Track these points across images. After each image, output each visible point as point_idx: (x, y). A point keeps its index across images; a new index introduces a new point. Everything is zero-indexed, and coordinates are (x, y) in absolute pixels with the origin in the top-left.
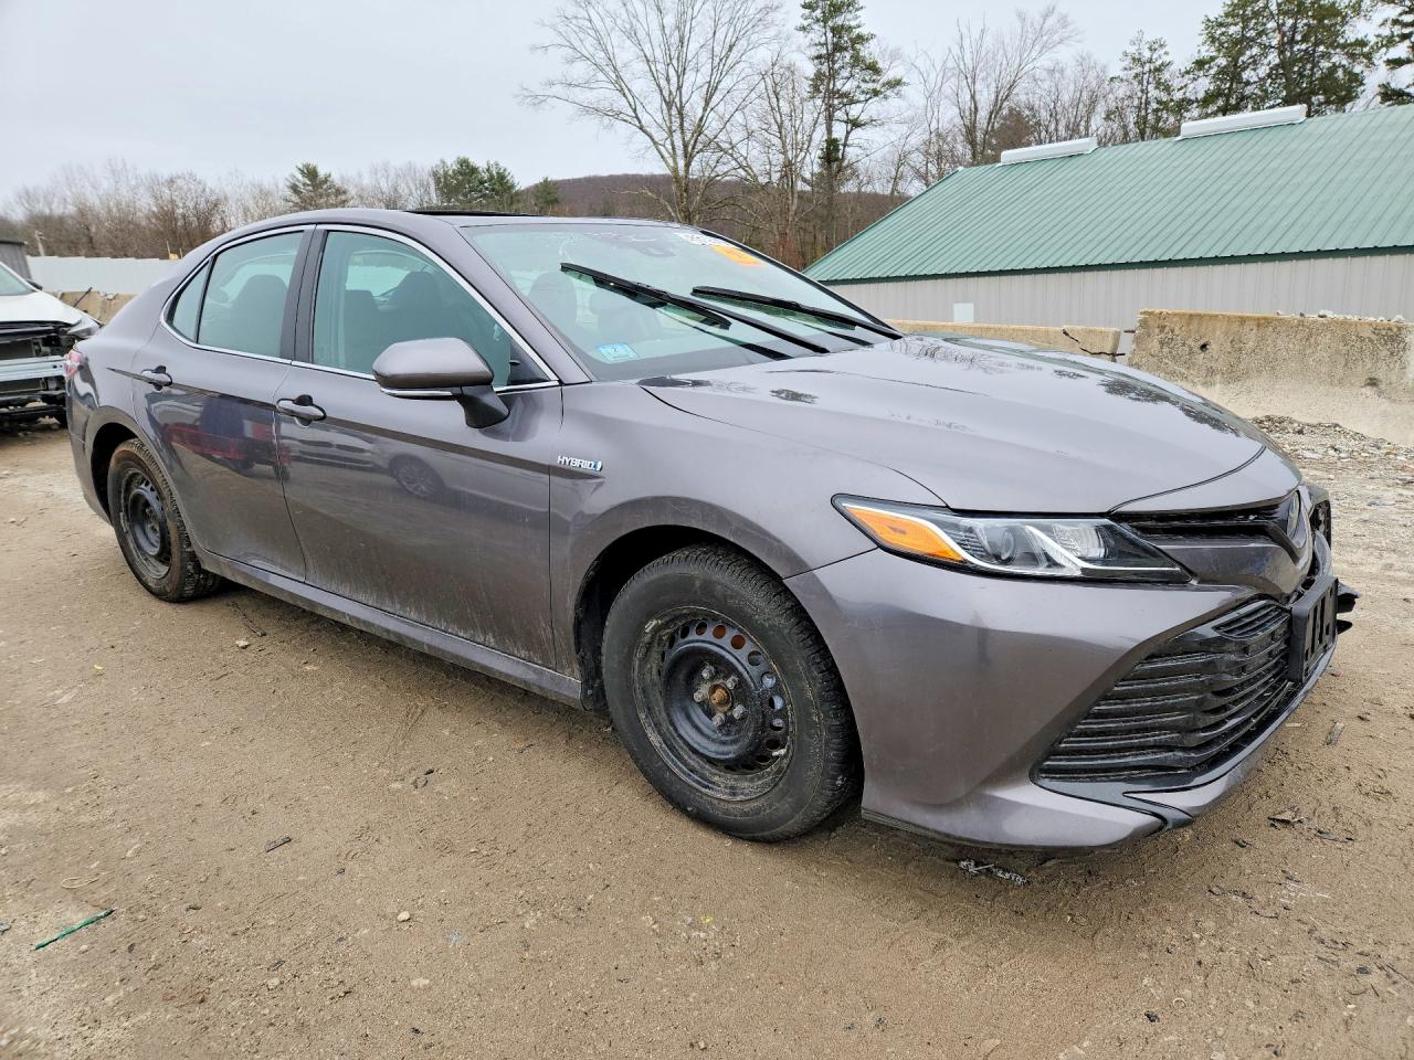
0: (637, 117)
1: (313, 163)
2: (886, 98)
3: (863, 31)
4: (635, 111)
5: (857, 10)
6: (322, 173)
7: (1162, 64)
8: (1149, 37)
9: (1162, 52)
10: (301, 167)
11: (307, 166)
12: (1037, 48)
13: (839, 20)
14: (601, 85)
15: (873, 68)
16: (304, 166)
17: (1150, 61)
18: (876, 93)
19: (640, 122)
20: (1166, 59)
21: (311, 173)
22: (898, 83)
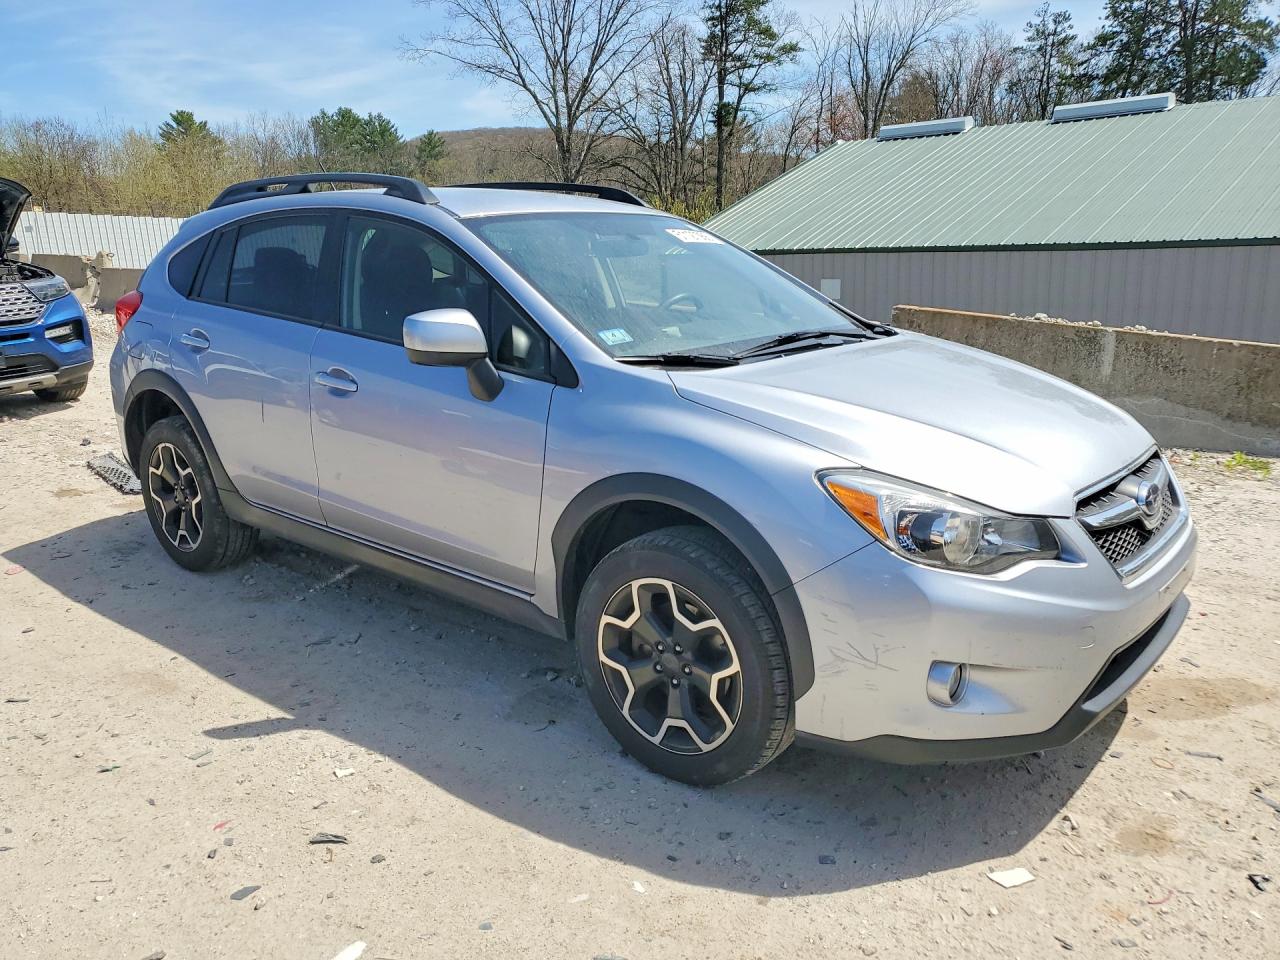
0: (521, 77)
1: (187, 109)
2: (780, 63)
4: (518, 69)
6: (197, 119)
7: (1066, 38)
8: (1055, 9)
9: (1066, 25)
10: (175, 114)
11: (181, 113)
12: (930, 20)
15: (768, 33)
16: (179, 114)
17: (1055, 33)
18: (769, 58)
19: (523, 80)
20: (1071, 33)
21: (183, 119)
22: (792, 48)
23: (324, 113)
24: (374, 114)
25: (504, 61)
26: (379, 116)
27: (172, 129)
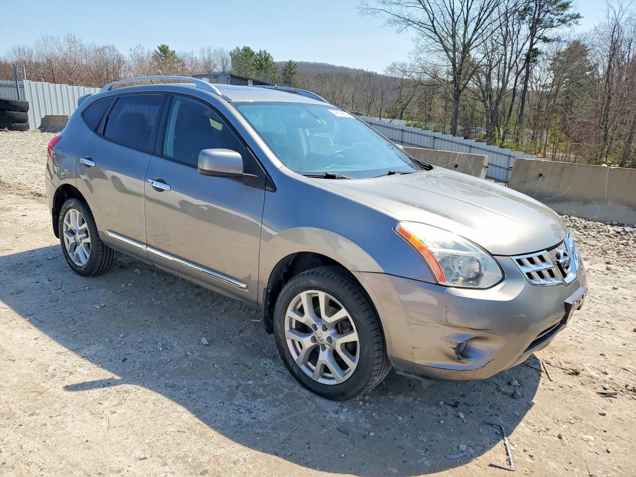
0: (433, 26)
1: (166, 44)
2: (570, 25)
4: (432, 22)
6: (171, 49)
10: (160, 46)
11: (163, 46)
14: (414, 5)
15: (565, 6)
18: (563, 22)
19: (435, 29)
21: (164, 49)
23: (237, 48)
24: (262, 50)
25: (422, 16)
26: (265, 52)
27: (158, 54)
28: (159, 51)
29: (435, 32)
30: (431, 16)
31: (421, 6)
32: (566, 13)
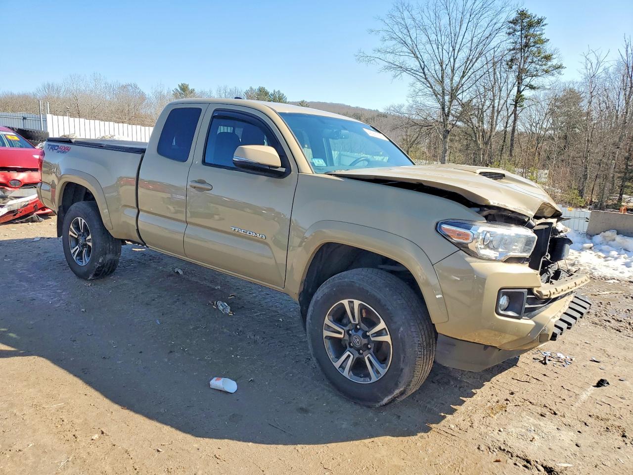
0: (424, 73)
2: (553, 75)
3: (543, 37)
4: (423, 69)
5: (543, 26)
11: (183, 84)
13: (531, 31)
14: (407, 54)
15: (548, 58)
18: (547, 72)
19: (425, 75)
21: (184, 88)
22: (559, 67)
23: (251, 88)
24: (276, 91)
26: (279, 91)
27: (178, 91)
28: (179, 89)
29: (426, 79)
30: (422, 63)
31: (413, 55)
32: (549, 63)
